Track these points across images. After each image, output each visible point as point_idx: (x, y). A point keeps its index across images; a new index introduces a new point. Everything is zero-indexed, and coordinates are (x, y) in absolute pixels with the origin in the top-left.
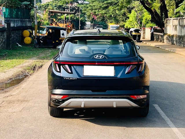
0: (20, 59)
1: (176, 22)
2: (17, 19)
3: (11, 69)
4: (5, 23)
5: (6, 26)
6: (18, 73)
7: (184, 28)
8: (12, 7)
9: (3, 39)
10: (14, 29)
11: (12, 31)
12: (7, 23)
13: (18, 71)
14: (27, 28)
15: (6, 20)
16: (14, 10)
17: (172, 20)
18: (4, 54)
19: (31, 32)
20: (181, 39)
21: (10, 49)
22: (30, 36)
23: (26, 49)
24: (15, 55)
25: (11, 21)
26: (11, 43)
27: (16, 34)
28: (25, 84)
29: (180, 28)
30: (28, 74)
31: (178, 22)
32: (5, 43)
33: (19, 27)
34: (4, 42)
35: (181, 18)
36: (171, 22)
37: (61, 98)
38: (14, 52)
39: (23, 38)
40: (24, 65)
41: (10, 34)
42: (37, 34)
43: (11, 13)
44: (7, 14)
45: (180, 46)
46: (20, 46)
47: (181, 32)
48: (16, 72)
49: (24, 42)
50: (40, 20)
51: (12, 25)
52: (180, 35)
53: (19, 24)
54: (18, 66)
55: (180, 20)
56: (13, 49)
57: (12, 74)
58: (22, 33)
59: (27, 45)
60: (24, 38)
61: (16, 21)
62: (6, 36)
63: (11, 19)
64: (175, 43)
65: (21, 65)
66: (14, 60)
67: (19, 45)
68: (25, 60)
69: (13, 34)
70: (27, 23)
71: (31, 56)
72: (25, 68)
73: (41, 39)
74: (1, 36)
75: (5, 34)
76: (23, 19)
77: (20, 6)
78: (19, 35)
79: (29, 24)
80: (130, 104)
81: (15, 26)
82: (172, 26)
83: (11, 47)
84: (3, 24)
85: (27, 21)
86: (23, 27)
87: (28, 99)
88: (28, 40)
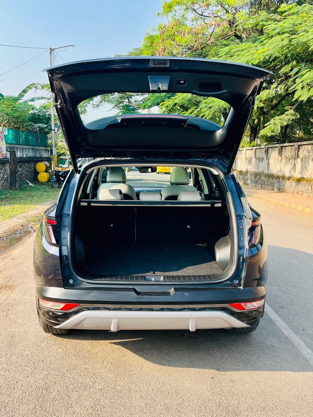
0: (25, 204)
1: (251, 153)
2: (27, 147)
3: (7, 221)
4: (7, 151)
5: (8, 156)
6: (15, 228)
7: (262, 161)
8: (18, 128)
9: (4, 174)
10: (22, 161)
11: (19, 162)
12: (10, 152)
13: (16, 224)
14: (41, 160)
15: (9, 147)
16: (22, 133)
17: (245, 150)
18: (3, 197)
19: (48, 166)
20: (258, 176)
21: (16, 190)
22: (46, 171)
23: (39, 189)
24: (20, 198)
25: (17, 148)
26: (18, 180)
27: (26, 167)
28: (20, 249)
29: (256, 162)
30: (30, 230)
31: (253, 154)
32: (8, 180)
33: (30, 157)
34: (6, 180)
35: (259, 147)
36: (243, 153)
37: (61, 310)
38: (21, 194)
39: (36, 173)
40: (29, 214)
41: (16, 168)
42: (56, 168)
43: (17, 137)
44: (10, 137)
45: (255, 186)
46: (32, 185)
47: (258, 167)
48: (12, 225)
49: (38, 180)
50: (64, 151)
51: (19, 154)
52: (256, 171)
53: (30, 154)
54: (20, 215)
55: (257, 150)
56: (20, 189)
57: (4, 230)
58: (35, 166)
59: (42, 184)
60: (38, 173)
61: (26, 148)
62: (9, 171)
63: (17, 146)
64: (249, 182)
65: (24, 215)
66: (16, 206)
67: (30, 184)
68: (32, 206)
69: (20, 168)
70: (42, 152)
71: (44, 200)
72: (29, 219)
73: (61, 176)
74: (1, 169)
75: (7, 167)
76: (36, 146)
77: (32, 128)
78: (30, 170)
79: (45, 155)
80: (228, 323)
81: (24, 156)
82: (244, 159)
83: (17, 187)
84: (4, 152)
85: (42, 149)
86: (36, 157)
87: (14, 283)
88: (43, 177)
